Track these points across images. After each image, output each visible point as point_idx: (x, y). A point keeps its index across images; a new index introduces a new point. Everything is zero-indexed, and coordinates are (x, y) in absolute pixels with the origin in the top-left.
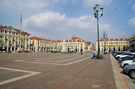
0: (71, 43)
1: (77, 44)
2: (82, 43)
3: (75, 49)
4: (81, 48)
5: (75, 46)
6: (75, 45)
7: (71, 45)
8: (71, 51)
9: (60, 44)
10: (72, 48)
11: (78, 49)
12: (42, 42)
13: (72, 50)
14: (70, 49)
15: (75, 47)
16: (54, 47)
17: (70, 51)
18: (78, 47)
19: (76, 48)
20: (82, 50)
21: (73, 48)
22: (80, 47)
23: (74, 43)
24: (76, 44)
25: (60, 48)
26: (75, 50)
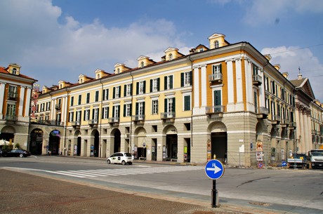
1: (177, 81)
2: (222, 67)
3: (160, 136)
4: (215, 116)
5: (155, 109)
6: (162, 95)
8: (133, 149)
11: (182, 134)
14: (123, 136)
18: (181, 115)
19: (170, 124)
20: (219, 144)
21: (148, 125)
22: (200, 109)
23: (155, 74)
24: (169, 82)
26: (161, 145)
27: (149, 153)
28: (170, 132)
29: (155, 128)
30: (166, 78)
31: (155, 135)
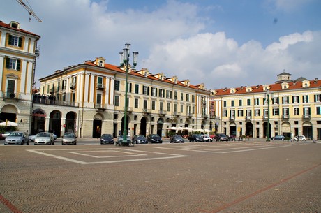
0: (281, 95)
1: (311, 99)
3: (300, 126)
6: (301, 106)
7: (281, 106)
8: (281, 134)
9: (229, 104)
10: (286, 121)
12: (123, 87)
13: (284, 129)
14: (273, 126)
15: (299, 117)
16: (199, 115)
17: (273, 135)
18: (314, 117)
19: (307, 121)
21: (291, 120)
23: (295, 94)
24: (306, 99)
25: (226, 119)
26: (300, 131)
27: (293, 135)
28: (306, 125)
29: (296, 123)
30: (303, 96)
31: (296, 126)
